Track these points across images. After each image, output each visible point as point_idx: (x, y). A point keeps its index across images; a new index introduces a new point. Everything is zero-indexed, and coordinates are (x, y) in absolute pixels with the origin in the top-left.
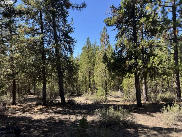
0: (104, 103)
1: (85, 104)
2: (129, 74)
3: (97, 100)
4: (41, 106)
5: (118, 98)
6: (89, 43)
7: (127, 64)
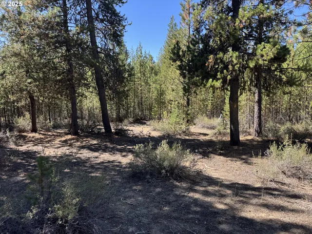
0: (179, 137)
1: (147, 137)
2: (213, 81)
3: (168, 130)
4: (69, 137)
5: (214, 129)
6: (173, 27)
7: (210, 61)
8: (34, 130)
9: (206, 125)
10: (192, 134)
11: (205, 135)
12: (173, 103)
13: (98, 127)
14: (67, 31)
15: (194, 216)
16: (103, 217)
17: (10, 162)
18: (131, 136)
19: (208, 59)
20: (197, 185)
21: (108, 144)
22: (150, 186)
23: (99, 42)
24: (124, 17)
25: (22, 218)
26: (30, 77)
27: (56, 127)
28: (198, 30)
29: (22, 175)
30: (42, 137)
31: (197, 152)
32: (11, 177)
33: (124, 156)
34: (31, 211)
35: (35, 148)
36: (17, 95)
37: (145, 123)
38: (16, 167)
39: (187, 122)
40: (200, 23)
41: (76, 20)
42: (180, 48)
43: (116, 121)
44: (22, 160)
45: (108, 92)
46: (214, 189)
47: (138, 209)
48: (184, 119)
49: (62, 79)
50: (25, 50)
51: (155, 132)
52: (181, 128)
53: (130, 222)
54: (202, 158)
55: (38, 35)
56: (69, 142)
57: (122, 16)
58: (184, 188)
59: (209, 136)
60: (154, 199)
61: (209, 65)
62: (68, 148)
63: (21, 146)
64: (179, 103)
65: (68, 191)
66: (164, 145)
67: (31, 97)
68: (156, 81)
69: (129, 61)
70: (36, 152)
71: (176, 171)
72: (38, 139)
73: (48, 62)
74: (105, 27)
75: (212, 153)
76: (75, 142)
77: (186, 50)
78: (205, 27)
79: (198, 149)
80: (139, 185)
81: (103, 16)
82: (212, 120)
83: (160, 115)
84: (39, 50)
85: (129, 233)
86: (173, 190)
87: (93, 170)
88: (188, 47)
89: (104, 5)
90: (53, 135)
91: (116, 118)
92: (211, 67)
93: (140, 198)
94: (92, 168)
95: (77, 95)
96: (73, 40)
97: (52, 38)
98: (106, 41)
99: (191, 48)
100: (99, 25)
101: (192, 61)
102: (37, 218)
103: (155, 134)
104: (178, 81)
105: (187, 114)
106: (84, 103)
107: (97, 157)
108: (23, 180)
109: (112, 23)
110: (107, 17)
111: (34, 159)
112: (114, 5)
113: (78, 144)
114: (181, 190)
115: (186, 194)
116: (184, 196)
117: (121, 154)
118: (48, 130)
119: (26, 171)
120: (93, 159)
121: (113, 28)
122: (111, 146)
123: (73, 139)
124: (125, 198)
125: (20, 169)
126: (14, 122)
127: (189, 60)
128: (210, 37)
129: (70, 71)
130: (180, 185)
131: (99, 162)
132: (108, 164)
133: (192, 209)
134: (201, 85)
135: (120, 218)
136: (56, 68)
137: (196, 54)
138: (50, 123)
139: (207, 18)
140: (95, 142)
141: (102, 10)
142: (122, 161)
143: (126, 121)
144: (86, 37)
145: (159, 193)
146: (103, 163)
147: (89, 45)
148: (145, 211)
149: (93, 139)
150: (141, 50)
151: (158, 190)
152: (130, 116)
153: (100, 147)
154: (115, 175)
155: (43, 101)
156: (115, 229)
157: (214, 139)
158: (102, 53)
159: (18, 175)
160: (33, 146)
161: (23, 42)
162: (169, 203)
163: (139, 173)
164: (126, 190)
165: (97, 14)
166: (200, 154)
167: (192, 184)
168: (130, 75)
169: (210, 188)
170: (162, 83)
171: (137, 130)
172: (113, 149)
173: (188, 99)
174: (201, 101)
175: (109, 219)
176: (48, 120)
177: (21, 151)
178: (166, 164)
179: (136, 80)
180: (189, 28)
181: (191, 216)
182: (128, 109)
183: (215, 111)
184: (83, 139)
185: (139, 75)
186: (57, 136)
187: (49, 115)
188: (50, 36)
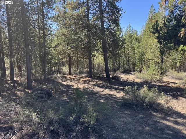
0: (155, 83)
1: (132, 82)
2: (183, 47)
3: (147, 79)
4: (87, 79)
5: (181, 80)
6: (152, 11)
7: (182, 32)
8: (70, 74)
9: (175, 77)
10: (164, 82)
11: (174, 83)
12: (151, 61)
13: (102, 74)
14: (88, 20)
15: (167, 136)
16: (108, 126)
17: (60, 90)
18: (121, 81)
19: (180, 31)
20: (168, 117)
21: (108, 84)
22: (135, 112)
23: (106, 25)
24: (121, 8)
25: (67, 119)
26: (69, 46)
27: (80, 73)
28: (172, 12)
29: (65, 97)
30: (74, 78)
31: (169, 95)
32: (60, 97)
33: (118, 92)
34: (72, 117)
35: (71, 84)
36: (63, 56)
37: (131, 73)
38: (62, 92)
39: (161, 74)
40: (174, 7)
41: (93, 14)
42: (158, 25)
43: (112, 71)
44: (65, 89)
45: (109, 54)
46: (182, 120)
47: (129, 125)
48: (158, 72)
49: (85, 47)
50: (68, 32)
51: (137, 79)
52: (156, 78)
53: (124, 132)
54: (173, 99)
55: (74, 24)
56: (87, 81)
57: (120, 8)
58: (159, 117)
59: (177, 84)
60: (139, 121)
61: (181, 35)
62: (87, 85)
63: (65, 82)
64: (155, 61)
65: (90, 108)
66: (145, 88)
67: (69, 57)
68: (139, 46)
69: (122, 35)
70: (71, 85)
71: (154, 105)
72: (72, 79)
73: (79, 38)
74: (109, 16)
75: (180, 96)
76: (90, 82)
77: (163, 26)
78: (178, 10)
79: (169, 92)
80: (129, 111)
81: (108, 9)
82: (180, 73)
83: (141, 69)
84: (74, 31)
85: (124, 138)
86: (151, 118)
87: (101, 99)
88: (164, 24)
89: (109, 3)
90: (79, 77)
91: (112, 70)
92: (182, 36)
93: (130, 119)
94: (100, 97)
95: (92, 56)
96: (92, 25)
97: (81, 24)
98: (109, 24)
99: (167, 25)
100: (106, 15)
101: (167, 33)
102: (74, 120)
103: (138, 81)
104: (155, 47)
105: (161, 69)
106: (95, 60)
107: (102, 91)
108: (66, 99)
109: (113, 13)
110: (111, 9)
111: (71, 89)
112: (115, 2)
113: (92, 83)
114: (157, 118)
115: (161, 121)
116: (159, 122)
117: (116, 91)
118: (77, 74)
119: (67, 95)
120: (100, 92)
121: (114, 16)
122: (110, 86)
123: (89, 80)
124: (120, 117)
125: (65, 94)
126: (61, 69)
127: (165, 33)
128: (182, 16)
129: (89, 42)
130: (156, 115)
131: (104, 94)
132: (109, 96)
133: (166, 131)
134: (174, 49)
135: (117, 128)
136: (82, 41)
137: (170, 28)
138: (78, 70)
139: (181, 3)
140: (101, 82)
141: (108, 6)
142: (117, 95)
143: (118, 72)
144: (98, 23)
145: (142, 118)
146: (106, 95)
147: (100, 27)
148: (133, 127)
149: (100, 81)
150: (130, 28)
151: (141, 116)
152: (120, 68)
153: (104, 85)
154: (113, 103)
155: (75, 59)
156: (115, 135)
157: (182, 86)
158: (107, 31)
159: (63, 96)
160: (70, 82)
161: (66, 28)
162: (149, 125)
163: (129, 103)
164: (121, 113)
165: (105, 9)
166: (171, 96)
167: (165, 115)
168: (123, 44)
169: (179, 120)
170: (143, 48)
171: (125, 77)
172: (111, 87)
173: (162, 59)
174: (171, 60)
175: (111, 128)
176: (77, 69)
177: (64, 84)
178: (147, 100)
179: (126, 46)
180: (165, 11)
181: (165, 136)
182: (120, 64)
183: (182, 67)
184: (94, 80)
185: (128, 43)
186: (81, 77)
187: (77, 66)
188: (80, 23)
